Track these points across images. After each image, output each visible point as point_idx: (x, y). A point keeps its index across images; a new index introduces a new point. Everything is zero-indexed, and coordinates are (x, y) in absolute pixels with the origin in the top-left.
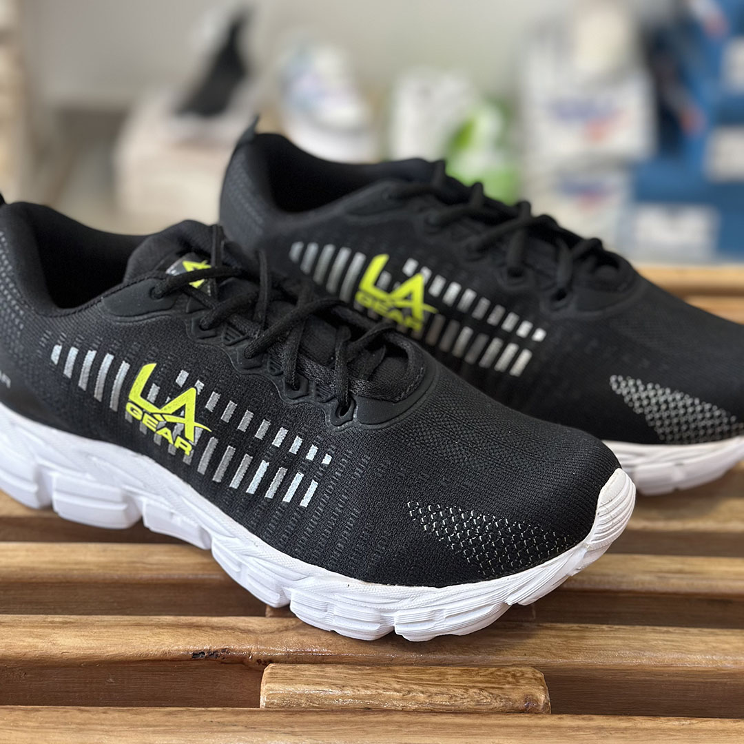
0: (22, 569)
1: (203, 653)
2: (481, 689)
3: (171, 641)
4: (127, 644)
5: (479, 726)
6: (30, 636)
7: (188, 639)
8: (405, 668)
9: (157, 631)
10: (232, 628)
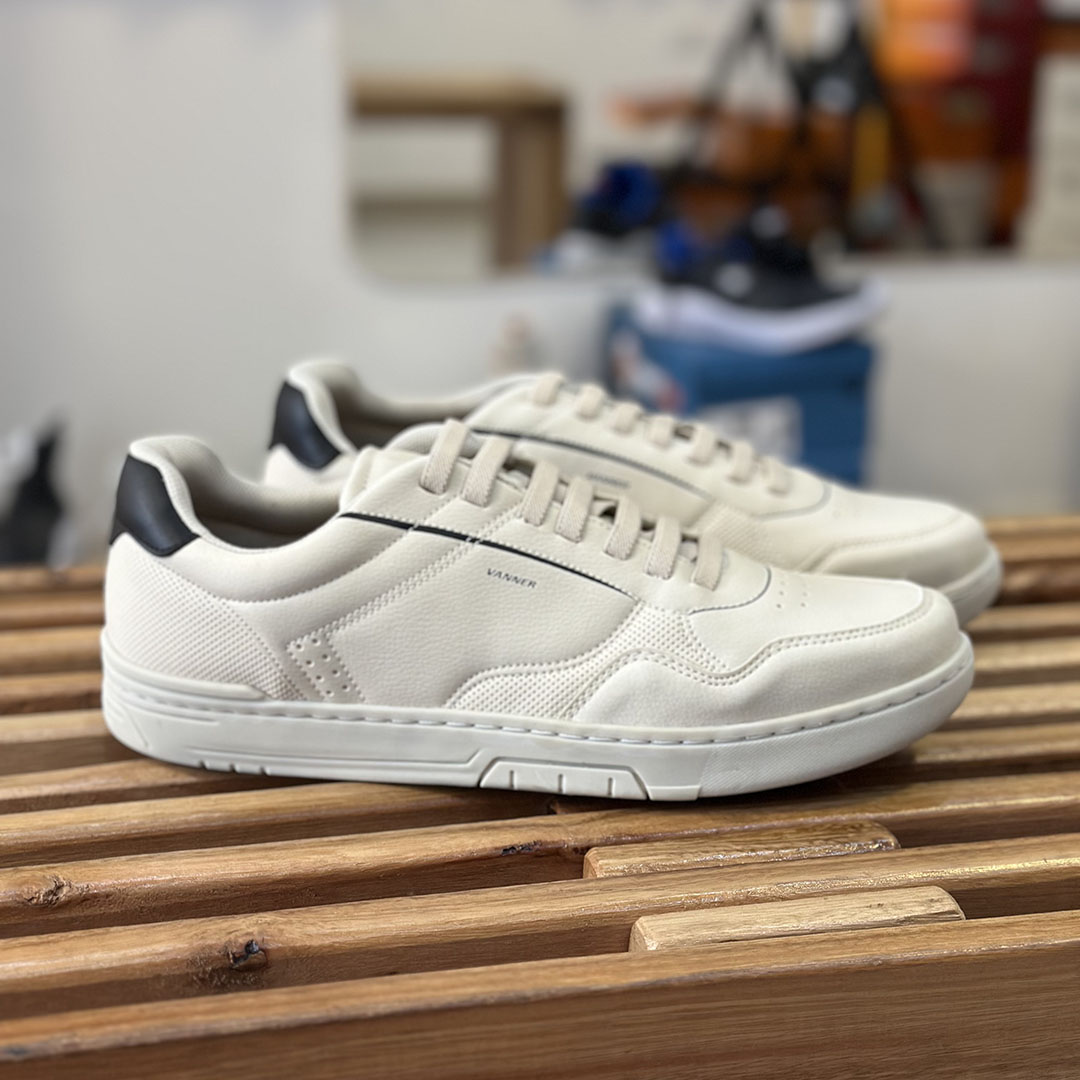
0: (262, 810)
1: (513, 848)
2: (827, 840)
3: (472, 841)
4: (426, 849)
5: (842, 863)
6: (314, 854)
7: (490, 838)
8: (737, 835)
9: (453, 835)
10: (534, 825)
